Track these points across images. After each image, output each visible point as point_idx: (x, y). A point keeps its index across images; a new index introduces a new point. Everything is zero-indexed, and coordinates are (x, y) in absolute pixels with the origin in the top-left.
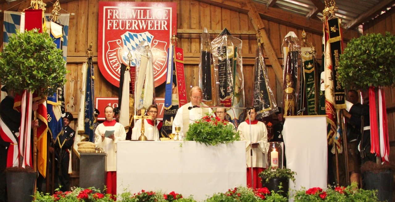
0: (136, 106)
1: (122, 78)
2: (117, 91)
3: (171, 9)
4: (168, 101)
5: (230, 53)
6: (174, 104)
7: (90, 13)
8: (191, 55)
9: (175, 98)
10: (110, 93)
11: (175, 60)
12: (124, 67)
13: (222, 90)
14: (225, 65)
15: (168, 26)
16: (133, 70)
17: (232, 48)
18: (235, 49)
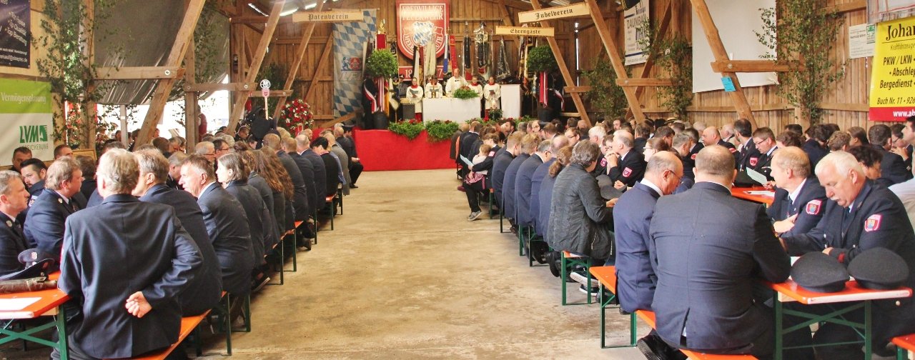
0: (425, 74)
1: (415, 54)
2: (412, 62)
3: (445, 4)
4: (445, 69)
5: (485, 39)
6: (449, 71)
7: (389, 5)
8: (458, 35)
9: (450, 67)
10: (406, 63)
11: (450, 44)
12: (415, 48)
13: (480, 62)
14: (482, 46)
15: (443, 17)
16: (422, 49)
17: (487, 35)
18: (489, 36)
